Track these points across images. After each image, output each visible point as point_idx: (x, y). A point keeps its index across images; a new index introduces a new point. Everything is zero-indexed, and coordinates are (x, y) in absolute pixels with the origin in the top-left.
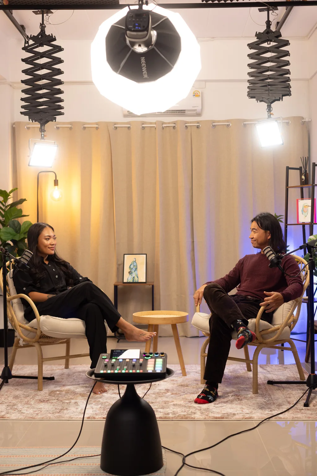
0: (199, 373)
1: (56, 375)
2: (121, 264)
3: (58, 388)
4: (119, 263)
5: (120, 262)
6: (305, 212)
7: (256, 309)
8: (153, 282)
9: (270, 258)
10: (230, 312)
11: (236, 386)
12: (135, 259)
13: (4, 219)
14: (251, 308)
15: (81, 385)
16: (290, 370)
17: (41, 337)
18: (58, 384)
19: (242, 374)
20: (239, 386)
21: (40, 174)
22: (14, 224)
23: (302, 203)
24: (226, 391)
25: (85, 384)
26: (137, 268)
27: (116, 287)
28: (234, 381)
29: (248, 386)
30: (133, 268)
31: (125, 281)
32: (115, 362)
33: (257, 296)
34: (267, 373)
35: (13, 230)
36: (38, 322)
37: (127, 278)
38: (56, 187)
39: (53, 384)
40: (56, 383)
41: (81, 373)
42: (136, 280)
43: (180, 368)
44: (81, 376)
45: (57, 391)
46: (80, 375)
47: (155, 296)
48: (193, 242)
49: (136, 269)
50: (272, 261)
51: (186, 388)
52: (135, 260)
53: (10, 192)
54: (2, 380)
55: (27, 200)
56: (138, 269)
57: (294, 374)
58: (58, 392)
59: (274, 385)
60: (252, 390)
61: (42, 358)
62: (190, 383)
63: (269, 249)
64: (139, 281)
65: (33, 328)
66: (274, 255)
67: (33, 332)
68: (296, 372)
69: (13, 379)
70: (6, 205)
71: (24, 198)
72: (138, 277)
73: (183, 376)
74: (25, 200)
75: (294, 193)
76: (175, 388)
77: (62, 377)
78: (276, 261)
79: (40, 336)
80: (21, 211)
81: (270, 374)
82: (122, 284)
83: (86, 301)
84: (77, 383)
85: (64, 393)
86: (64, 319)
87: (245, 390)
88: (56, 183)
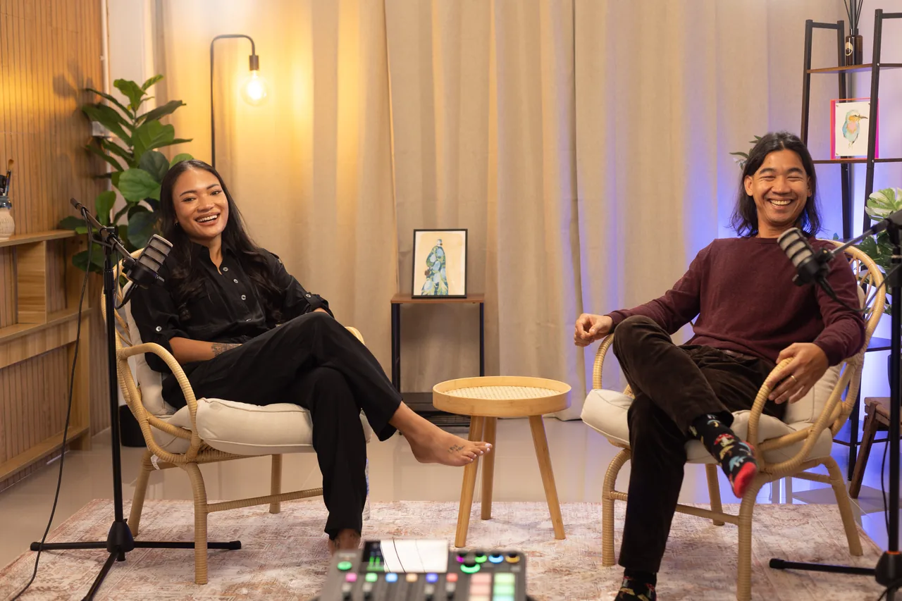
0: (595, 530)
1: (246, 533)
2: (409, 252)
3: (246, 578)
4: (403, 250)
5: (407, 247)
6: (852, 132)
7: (750, 387)
8: (483, 295)
9: (798, 260)
10: (688, 394)
11: (690, 574)
12: (441, 240)
13: (133, 148)
14: (735, 381)
15: (305, 567)
16: (818, 522)
17: (203, 449)
18: (248, 561)
19: (702, 535)
20: (700, 572)
21: (217, 43)
22: (152, 162)
23: (843, 110)
24: (667, 588)
25: (315, 562)
26: (444, 263)
27: (396, 308)
28: (684, 557)
29: (722, 575)
30: (436, 263)
31: (417, 292)
32: (374, 584)
33: (750, 349)
34: (764, 531)
35: (149, 175)
36: (193, 414)
37: (422, 286)
38: (255, 72)
39: (236, 563)
40: (244, 561)
41: (309, 528)
42: (442, 290)
43: (547, 515)
44: (306, 536)
45: (243, 585)
46: (304, 533)
47: (486, 326)
48: (576, 201)
49: (443, 265)
50: (803, 268)
51: (566, 578)
52: (441, 244)
53: (147, 85)
54: (109, 554)
55: (185, 104)
56: (447, 265)
57: (830, 537)
58: (245, 591)
59: (789, 572)
60: (734, 588)
61: (205, 505)
62: (575, 562)
63: (795, 237)
64: (450, 293)
65: (181, 427)
66: (807, 253)
67: (182, 437)
68: (835, 529)
69: (136, 550)
70: (138, 115)
71: (177, 99)
72: (446, 284)
73: (556, 538)
74: (180, 103)
75: (824, 86)
76: (541, 579)
77: (259, 540)
78: (813, 270)
79: (201, 448)
80: (170, 129)
81: (772, 534)
82: (409, 299)
83: (314, 363)
84: (295, 561)
85: (259, 592)
86: (260, 408)
87: (716, 588)
88: (254, 62)
